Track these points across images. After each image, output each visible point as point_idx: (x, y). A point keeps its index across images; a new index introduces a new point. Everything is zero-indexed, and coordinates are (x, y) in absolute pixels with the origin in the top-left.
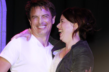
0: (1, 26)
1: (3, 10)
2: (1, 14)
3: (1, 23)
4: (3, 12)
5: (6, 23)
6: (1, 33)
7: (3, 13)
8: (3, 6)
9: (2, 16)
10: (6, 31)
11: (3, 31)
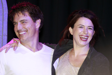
0: (2, 29)
1: (4, 13)
2: (2, 16)
3: (2, 26)
4: (4, 14)
5: (7, 26)
6: (2, 36)
7: (4, 16)
8: (4, 8)
9: (3, 18)
10: (7, 34)
11: (4, 34)
